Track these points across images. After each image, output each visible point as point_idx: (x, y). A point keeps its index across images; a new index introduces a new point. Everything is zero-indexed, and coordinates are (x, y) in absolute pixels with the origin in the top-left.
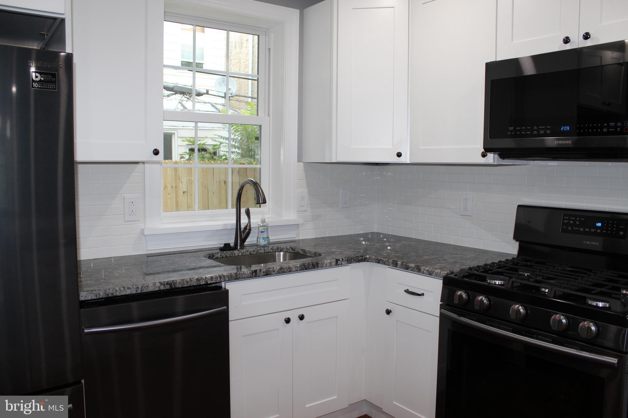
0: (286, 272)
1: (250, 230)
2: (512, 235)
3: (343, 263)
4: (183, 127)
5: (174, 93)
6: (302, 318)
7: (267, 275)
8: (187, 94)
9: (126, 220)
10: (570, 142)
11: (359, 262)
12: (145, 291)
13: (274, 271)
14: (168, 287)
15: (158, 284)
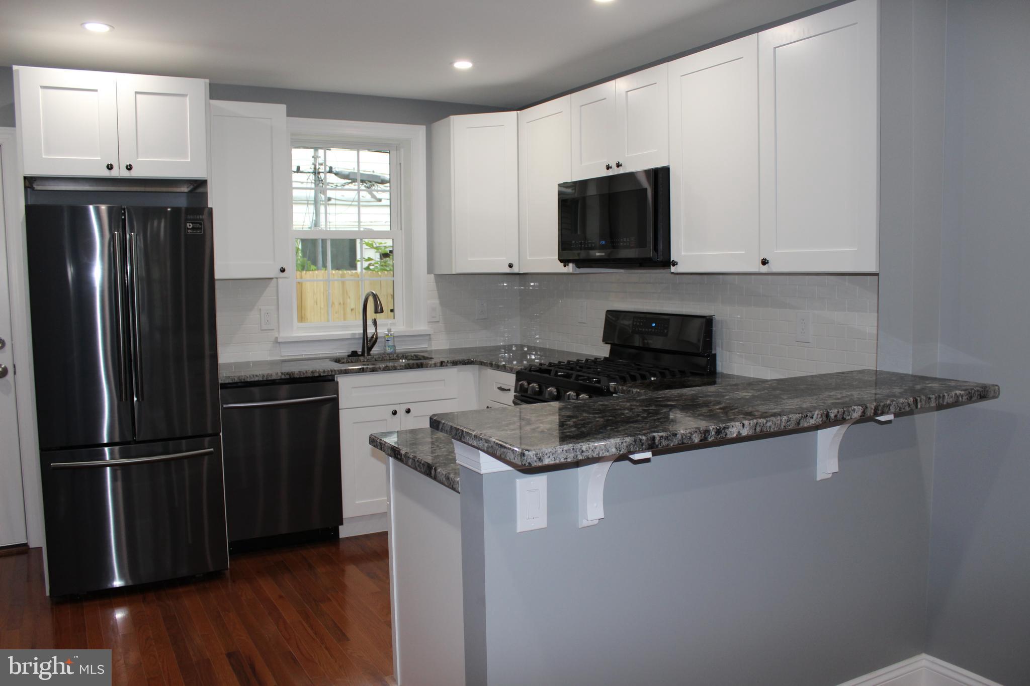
0: (391, 370)
1: (377, 338)
2: (601, 338)
3: (448, 365)
4: (371, 222)
5: (350, 181)
6: (408, 411)
7: (373, 371)
8: (367, 182)
9: (262, 329)
10: (603, 254)
11: (466, 364)
12: (270, 379)
13: (380, 369)
14: (288, 377)
15: (280, 374)
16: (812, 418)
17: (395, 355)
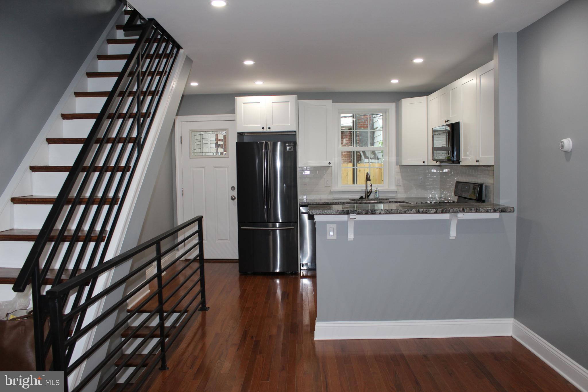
1: (371, 192)
9: (325, 186)
16: (411, 211)
17: (378, 199)
